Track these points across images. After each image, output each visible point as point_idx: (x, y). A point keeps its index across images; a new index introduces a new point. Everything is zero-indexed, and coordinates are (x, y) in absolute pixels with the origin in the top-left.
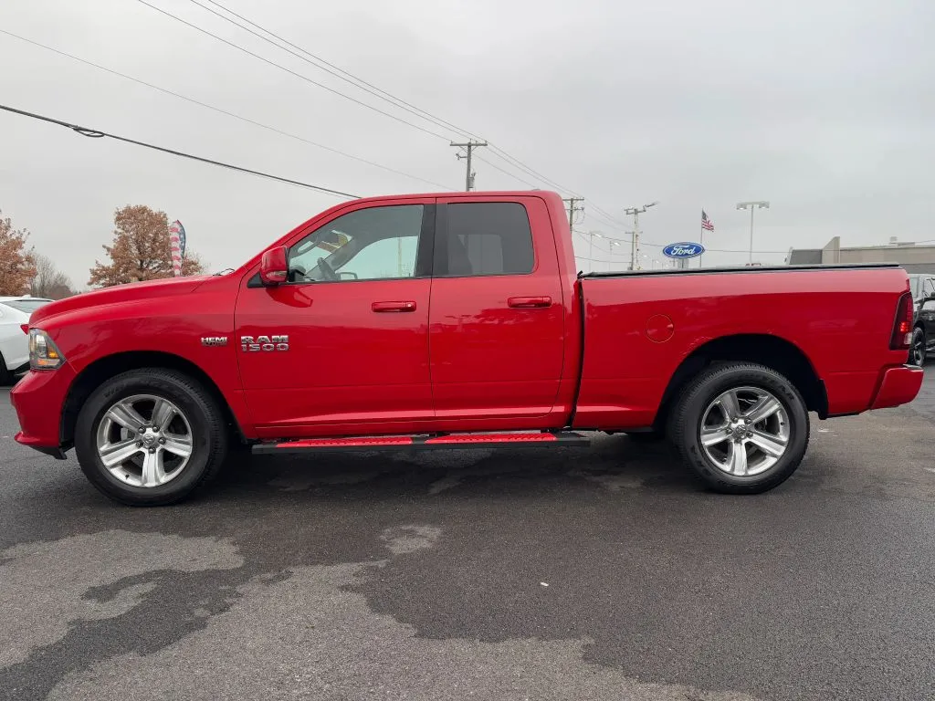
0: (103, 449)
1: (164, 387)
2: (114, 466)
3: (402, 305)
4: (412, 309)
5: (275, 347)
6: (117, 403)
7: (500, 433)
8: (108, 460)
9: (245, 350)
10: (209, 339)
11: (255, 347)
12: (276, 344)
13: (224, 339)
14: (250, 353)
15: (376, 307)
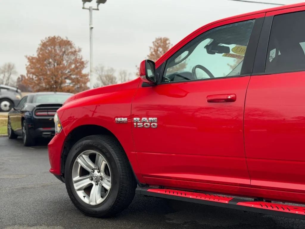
0: (75, 179)
1: (99, 147)
2: (79, 190)
3: (225, 97)
4: (233, 100)
5: (150, 125)
6: (80, 155)
7: (297, 205)
8: (77, 186)
9: (135, 126)
10: (119, 119)
11: (140, 125)
12: (151, 123)
13: (126, 119)
14: (138, 129)
15: (210, 98)
